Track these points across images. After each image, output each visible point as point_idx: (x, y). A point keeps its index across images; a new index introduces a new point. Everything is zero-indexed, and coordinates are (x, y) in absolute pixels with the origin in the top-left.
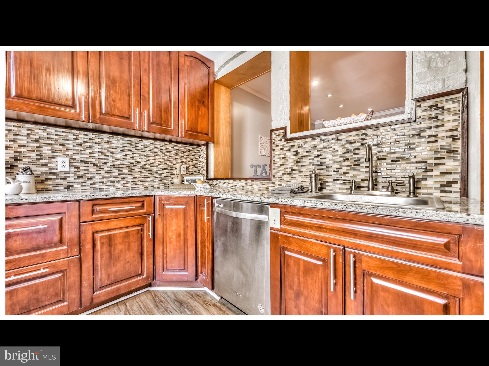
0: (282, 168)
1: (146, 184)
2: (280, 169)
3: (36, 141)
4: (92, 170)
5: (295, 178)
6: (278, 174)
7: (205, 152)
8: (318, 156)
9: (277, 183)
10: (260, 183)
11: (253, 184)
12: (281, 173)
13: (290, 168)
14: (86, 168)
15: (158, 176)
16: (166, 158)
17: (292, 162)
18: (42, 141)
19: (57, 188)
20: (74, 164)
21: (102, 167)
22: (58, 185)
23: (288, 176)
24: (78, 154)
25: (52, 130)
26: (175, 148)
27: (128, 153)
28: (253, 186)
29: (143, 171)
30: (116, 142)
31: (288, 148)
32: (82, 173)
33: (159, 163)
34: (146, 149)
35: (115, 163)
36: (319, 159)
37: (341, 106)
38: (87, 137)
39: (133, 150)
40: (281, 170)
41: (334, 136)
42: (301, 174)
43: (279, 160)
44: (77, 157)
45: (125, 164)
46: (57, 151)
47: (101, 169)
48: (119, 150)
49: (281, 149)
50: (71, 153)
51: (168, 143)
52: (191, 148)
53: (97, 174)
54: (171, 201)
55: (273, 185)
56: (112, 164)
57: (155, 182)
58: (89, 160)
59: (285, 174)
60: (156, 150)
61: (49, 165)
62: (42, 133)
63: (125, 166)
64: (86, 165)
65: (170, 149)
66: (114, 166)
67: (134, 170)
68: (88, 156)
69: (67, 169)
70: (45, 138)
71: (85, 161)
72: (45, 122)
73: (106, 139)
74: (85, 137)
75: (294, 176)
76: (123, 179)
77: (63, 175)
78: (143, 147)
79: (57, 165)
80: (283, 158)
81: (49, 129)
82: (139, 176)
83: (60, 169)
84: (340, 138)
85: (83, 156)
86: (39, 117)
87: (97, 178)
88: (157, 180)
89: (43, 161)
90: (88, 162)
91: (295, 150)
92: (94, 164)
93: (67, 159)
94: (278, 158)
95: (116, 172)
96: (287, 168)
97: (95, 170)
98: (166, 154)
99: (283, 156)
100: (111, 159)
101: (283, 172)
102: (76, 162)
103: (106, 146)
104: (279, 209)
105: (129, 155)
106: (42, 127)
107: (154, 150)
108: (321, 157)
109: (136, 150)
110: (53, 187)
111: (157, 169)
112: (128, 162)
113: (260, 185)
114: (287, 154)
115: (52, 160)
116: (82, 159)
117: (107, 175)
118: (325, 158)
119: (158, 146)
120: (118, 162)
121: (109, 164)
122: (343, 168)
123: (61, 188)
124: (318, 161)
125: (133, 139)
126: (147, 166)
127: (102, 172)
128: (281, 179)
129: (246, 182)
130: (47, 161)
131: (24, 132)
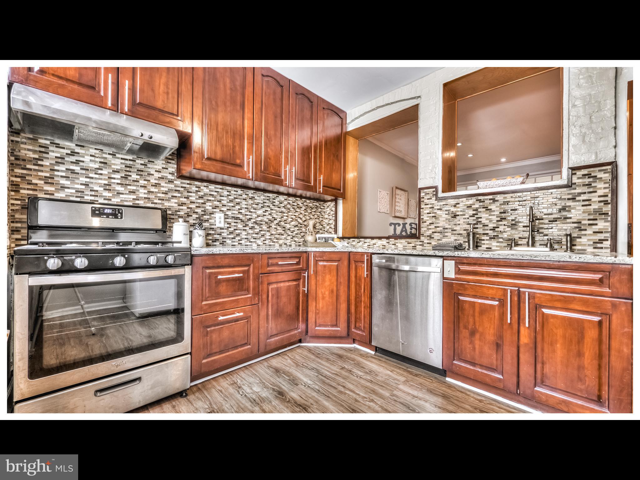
0: (432, 226)
1: (281, 242)
2: (430, 227)
3: (201, 197)
4: (240, 226)
5: (446, 236)
6: (427, 232)
7: (334, 209)
8: (473, 215)
9: (426, 241)
10: (406, 241)
11: (397, 243)
12: (430, 232)
13: (441, 227)
14: (235, 224)
15: (290, 234)
16: (296, 214)
17: (443, 221)
18: (205, 198)
19: (215, 243)
20: (227, 220)
21: (247, 223)
22: (216, 240)
23: (439, 234)
24: (230, 210)
25: (212, 187)
26: (305, 204)
27: (267, 209)
28: (397, 244)
29: (279, 228)
30: (258, 198)
31: (439, 207)
32: (232, 229)
33: (291, 220)
34: (281, 205)
35: (257, 219)
36: (475, 218)
37: (470, 156)
38: (237, 193)
39: (271, 206)
40: (430, 229)
41: (491, 197)
42: (454, 232)
43: (428, 219)
44: (229, 213)
45: (265, 220)
46: (216, 207)
47: (247, 225)
48: (260, 205)
49: (430, 208)
50: (224, 209)
51: (299, 199)
52: (318, 204)
53: (244, 230)
54: (325, 258)
55: (421, 243)
56: (254, 221)
57: (288, 240)
58: (238, 216)
59: (436, 232)
60: (289, 206)
61: (210, 221)
62: (206, 190)
63: (264, 223)
64: (236, 221)
65: (301, 205)
66: (255, 223)
67: (271, 226)
68: (237, 212)
69: (222, 225)
70: (208, 194)
71: (234, 217)
72: (208, 179)
73: (251, 195)
74: (235, 193)
75: (446, 234)
76: (263, 236)
77: (219, 231)
78: (279, 203)
79: (215, 221)
80: (433, 217)
81: (210, 185)
82: (275, 233)
83: (218, 225)
84: (496, 199)
85: (234, 212)
87: (244, 234)
88: (289, 238)
89: (206, 217)
90: (237, 218)
91: (447, 209)
92: (242, 221)
93: (222, 215)
94: (428, 217)
95: (257, 228)
96: (438, 227)
97: (242, 226)
98: (297, 210)
99: (433, 215)
100: (254, 216)
101: (434, 231)
102: (228, 218)
103: (250, 202)
104: (453, 262)
105: (267, 211)
106: (205, 184)
108: (476, 216)
109: (273, 206)
110: (212, 242)
111: (290, 226)
112: (267, 219)
113: (406, 244)
114: (437, 213)
115: (212, 215)
116: (233, 215)
117: (251, 231)
118: (481, 218)
119: (291, 202)
120: (259, 219)
121: (253, 221)
122: (500, 227)
123: (217, 243)
124: (474, 220)
125: (270, 195)
126: (281, 223)
127: (247, 228)
128: (430, 237)
129: (387, 241)
130: (208, 217)
131: (194, 189)
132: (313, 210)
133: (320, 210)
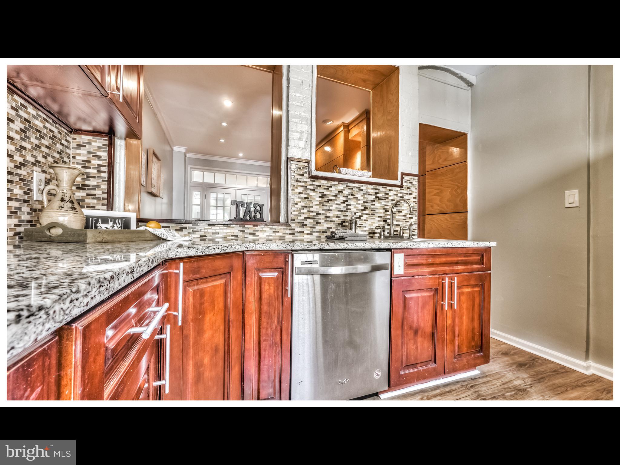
0: (305, 211)
2: (302, 211)
5: (320, 223)
6: (299, 218)
7: (104, 155)
8: (344, 202)
9: (297, 229)
10: (271, 229)
11: (257, 231)
12: (301, 218)
13: (315, 212)
17: (317, 205)
23: (312, 221)
28: (257, 234)
31: (312, 187)
36: (345, 205)
40: (303, 213)
41: (357, 185)
42: (328, 219)
43: (300, 200)
49: (303, 186)
55: (291, 232)
59: (308, 218)
75: (320, 221)
80: (306, 198)
84: (362, 188)
91: (321, 191)
94: (299, 197)
96: (312, 212)
99: (306, 196)
101: (306, 216)
104: (403, 254)
108: (346, 203)
113: (271, 233)
114: (311, 194)
118: (350, 205)
122: (364, 216)
124: (344, 207)
128: (302, 224)
129: (241, 228)
132: (43, 141)
133: (59, 147)
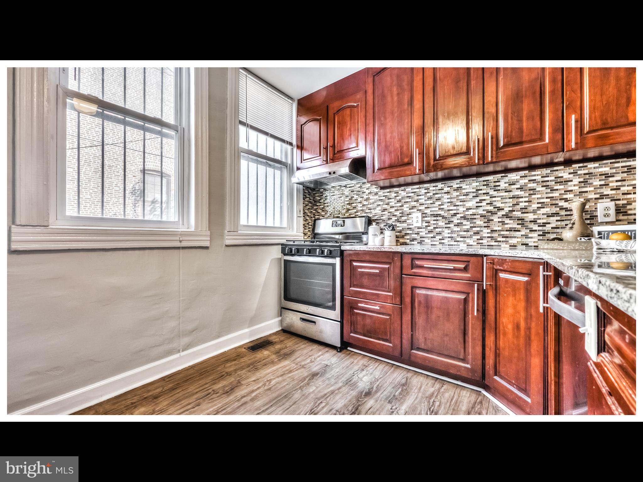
1: (513, 241)
3: (399, 201)
4: (441, 223)
14: (435, 222)
15: (535, 227)
16: (556, 194)
18: (403, 201)
19: (413, 243)
20: (426, 219)
21: (452, 220)
22: (413, 240)
24: (429, 208)
25: (409, 189)
26: (579, 172)
27: (483, 198)
29: (507, 221)
30: (468, 187)
32: (432, 228)
33: (540, 205)
34: (513, 187)
35: (467, 213)
38: (437, 188)
39: (492, 192)
44: (428, 211)
45: (480, 213)
46: (413, 207)
47: (450, 222)
48: (471, 196)
50: (422, 208)
51: (562, 167)
53: (446, 228)
54: (506, 267)
56: (462, 215)
57: (531, 238)
58: (439, 213)
60: (531, 185)
61: (408, 221)
62: (403, 194)
63: (479, 216)
64: (435, 218)
65: (566, 176)
66: (464, 218)
67: (493, 220)
68: (437, 209)
69: (419, 225)
70: (405, 197)
71: (434, 215)
72: (405, 183)
73: (455, 186)
74: (434, 188)
76: (477, 233)
77: (417, 230)
78: (507, 185)
79: (412, 221)
81: (408, 188)
82: (500, 228)
83: (416, 225)
85: (433, 209)
86: (402, 180)
87: (446, 233)
88: (535, 235)
89: (403, 218)
90: (437, 215)
92: (443, 217)
93: (419, 215)
95: (467, 225)
97: (444, 224)
98: (555, 188)
100: (461, 209)
102: (427, 217)
103: (455, 194)
105: (485, 200)
106: (403, 188)
107: (529, 185)
109: (496, 192)
110: (410, 241)
111: (536, 217)
112: (483, 210)
115: (410, 216)
116: (432, 213)
117: (456, 229)
119: (538, 178)
120: (471, 212)
121: (459, 216)
123: (415, 242)
125: (490, 178)
126: (514, 213)
127: (451, 225)
130: (406, 218)
131: (393, 195)
